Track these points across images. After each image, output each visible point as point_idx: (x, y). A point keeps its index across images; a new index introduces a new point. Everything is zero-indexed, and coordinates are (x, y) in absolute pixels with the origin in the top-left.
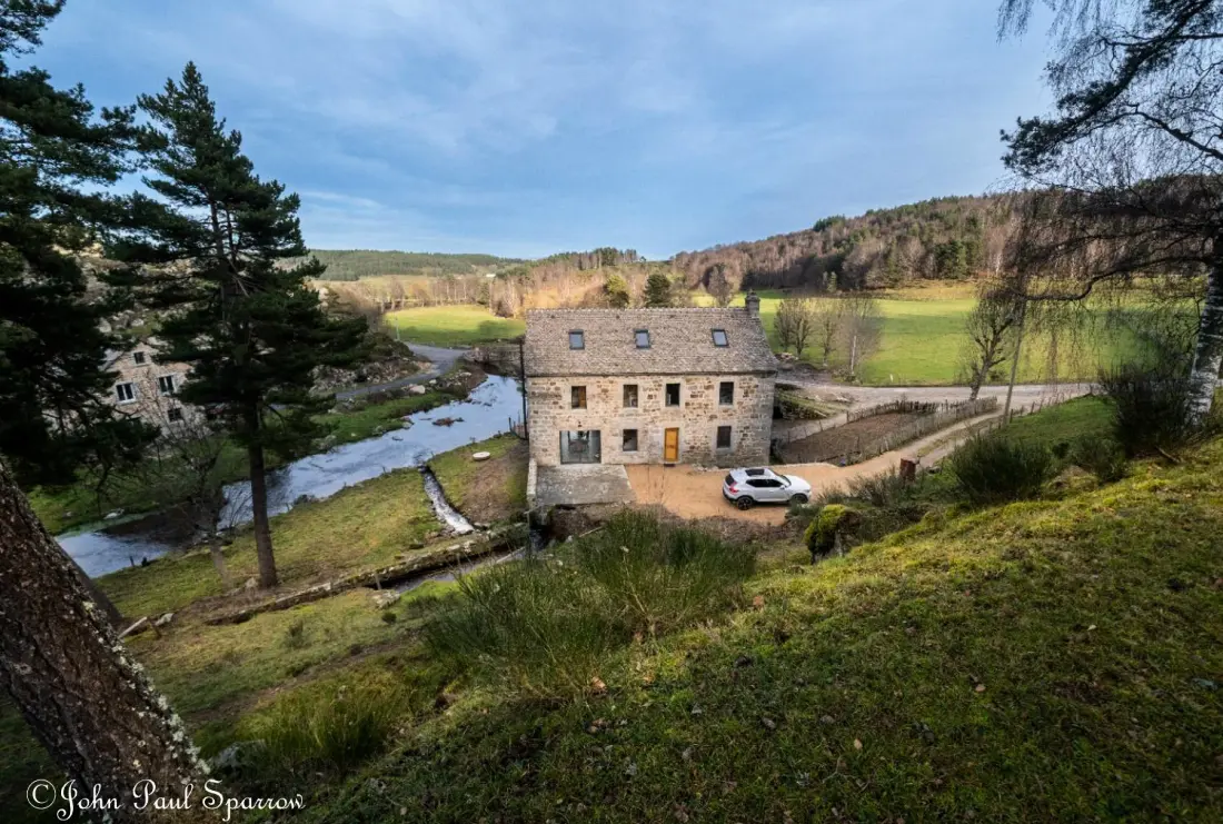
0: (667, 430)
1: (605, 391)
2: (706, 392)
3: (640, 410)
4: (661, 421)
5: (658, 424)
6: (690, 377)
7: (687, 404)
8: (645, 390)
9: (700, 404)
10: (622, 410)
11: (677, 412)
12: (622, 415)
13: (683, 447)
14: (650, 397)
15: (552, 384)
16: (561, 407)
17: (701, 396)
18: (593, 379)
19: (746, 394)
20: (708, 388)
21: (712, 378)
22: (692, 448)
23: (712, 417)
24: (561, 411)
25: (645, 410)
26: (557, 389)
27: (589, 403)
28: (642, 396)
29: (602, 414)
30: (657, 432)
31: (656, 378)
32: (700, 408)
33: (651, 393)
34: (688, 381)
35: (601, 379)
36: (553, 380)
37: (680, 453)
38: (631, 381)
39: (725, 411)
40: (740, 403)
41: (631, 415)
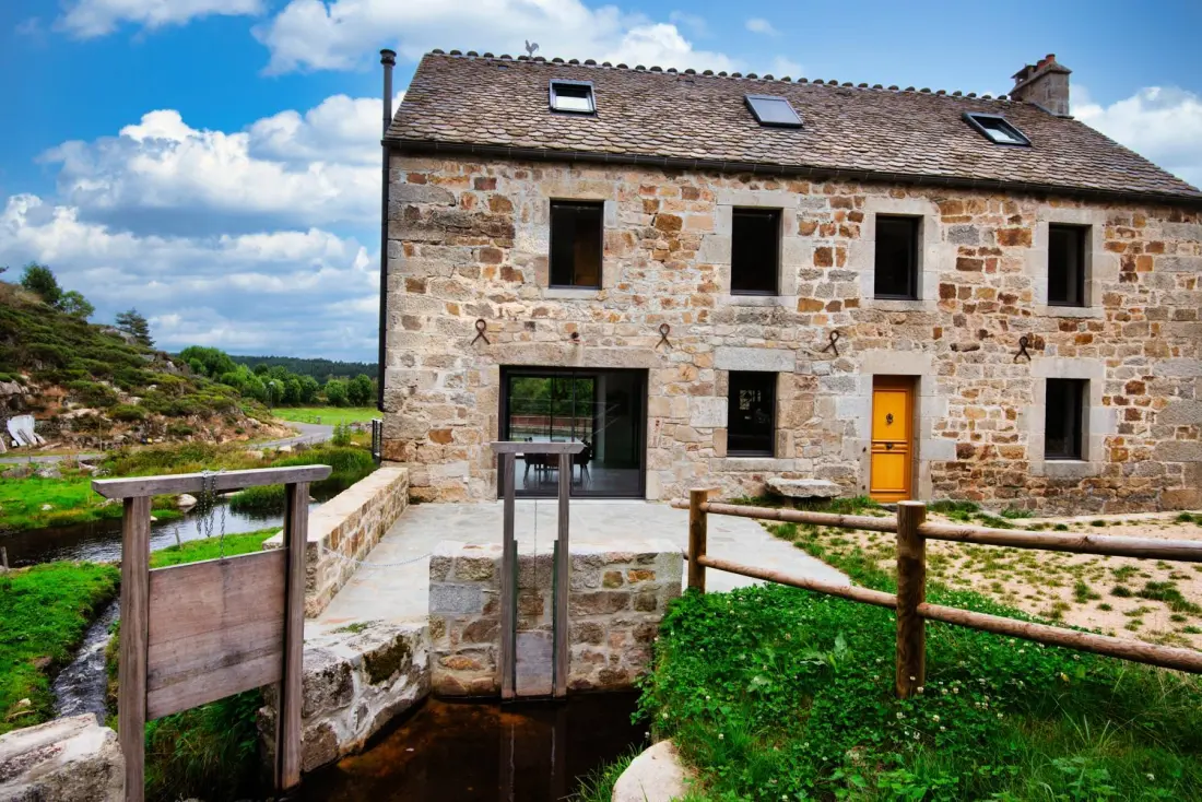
0: (882, 382)
1: (670, 224)
2: (1008, 251)
3: (789, 302)
4: (860, 346)
5: (846, 356)
6: (953, 197)
7: (946, 291)
8: (806, 232)
9: (988, 292)
10: (725, 299)
11: (911, 321)
12: (726, 319)
13: (936, 449)
14: (823, 256)
15: (480, 184)
16: (508, 274)
17: (991, 267)
18: (630, 180)
19: (1128, 273)
20: (1013, 238)
21: (1024, 206)
22: (965, 452)
23: (1029, 345)
24: (509, 287)
25: (806, 304)
26: (499, 203)
27: (611, 267)
28: (795, 253)
29: (655, 308)
30: (847, 385)
31: (841, 191)
32: (989, 307)
33: (832, 242)
34: (946, 209)
35: (661, 182)
36: (484, 171)
37: (923, 468)
38: (762, 195)
39: (1064, 327)
40: (1111, 300)
41: (755, 319)
